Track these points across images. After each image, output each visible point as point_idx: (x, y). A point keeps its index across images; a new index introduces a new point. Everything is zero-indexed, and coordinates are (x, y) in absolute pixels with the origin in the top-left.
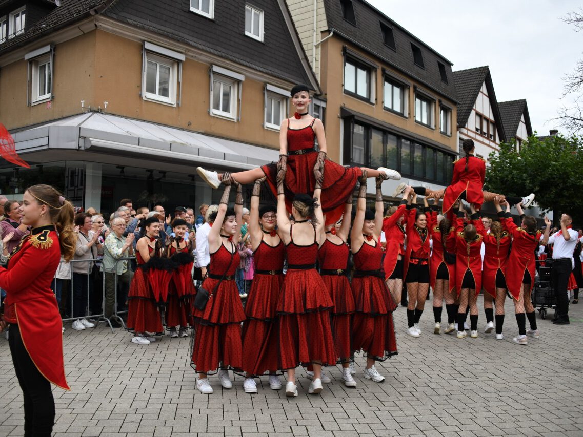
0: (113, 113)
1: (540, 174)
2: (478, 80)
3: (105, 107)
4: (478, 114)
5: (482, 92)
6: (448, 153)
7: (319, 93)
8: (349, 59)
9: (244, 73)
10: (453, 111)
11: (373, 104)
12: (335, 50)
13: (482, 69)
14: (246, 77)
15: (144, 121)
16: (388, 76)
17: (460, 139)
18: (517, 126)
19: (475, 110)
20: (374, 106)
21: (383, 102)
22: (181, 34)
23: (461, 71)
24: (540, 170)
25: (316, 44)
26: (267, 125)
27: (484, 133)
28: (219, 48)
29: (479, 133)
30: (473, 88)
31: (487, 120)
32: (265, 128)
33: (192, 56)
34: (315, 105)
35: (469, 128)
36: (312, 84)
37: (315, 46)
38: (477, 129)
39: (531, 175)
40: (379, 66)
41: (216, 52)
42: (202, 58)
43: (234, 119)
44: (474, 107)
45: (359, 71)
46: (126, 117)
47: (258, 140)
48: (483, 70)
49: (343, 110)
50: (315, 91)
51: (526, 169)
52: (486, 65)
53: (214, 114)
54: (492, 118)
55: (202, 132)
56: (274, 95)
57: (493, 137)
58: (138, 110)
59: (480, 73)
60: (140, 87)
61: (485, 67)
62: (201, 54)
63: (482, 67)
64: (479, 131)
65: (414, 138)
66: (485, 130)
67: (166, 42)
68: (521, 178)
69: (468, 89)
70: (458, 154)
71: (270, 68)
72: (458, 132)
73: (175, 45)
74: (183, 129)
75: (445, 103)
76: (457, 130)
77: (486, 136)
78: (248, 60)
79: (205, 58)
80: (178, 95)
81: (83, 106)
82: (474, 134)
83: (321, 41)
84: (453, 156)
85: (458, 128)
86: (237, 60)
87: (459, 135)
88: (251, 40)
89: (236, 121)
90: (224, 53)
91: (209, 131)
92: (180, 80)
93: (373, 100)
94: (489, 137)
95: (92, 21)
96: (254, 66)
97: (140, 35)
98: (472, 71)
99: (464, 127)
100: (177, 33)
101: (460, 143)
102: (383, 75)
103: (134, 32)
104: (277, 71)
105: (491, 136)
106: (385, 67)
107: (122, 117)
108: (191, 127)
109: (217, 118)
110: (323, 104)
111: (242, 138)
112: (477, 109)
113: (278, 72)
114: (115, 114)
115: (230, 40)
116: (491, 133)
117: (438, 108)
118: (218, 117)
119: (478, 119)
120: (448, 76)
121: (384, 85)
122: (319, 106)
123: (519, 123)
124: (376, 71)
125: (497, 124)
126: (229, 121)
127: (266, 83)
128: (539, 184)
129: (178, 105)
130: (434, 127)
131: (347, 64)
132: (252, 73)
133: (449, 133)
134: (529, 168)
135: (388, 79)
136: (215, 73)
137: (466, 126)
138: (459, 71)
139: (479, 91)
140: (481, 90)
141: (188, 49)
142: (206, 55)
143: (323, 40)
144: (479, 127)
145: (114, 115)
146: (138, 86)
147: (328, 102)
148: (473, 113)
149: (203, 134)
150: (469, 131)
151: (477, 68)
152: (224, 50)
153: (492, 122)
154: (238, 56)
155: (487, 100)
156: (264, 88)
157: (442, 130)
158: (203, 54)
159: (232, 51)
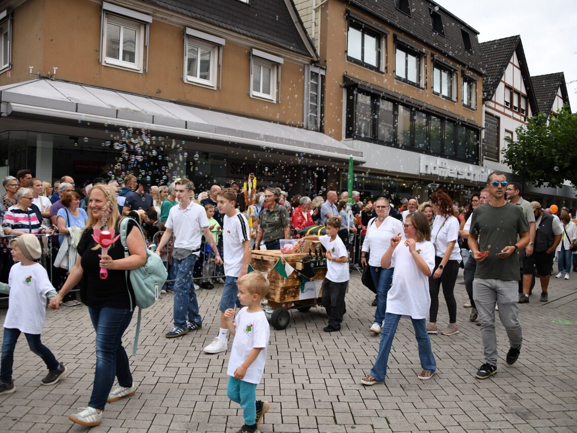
0: (66, 80)
1: (571, 149)
2: (508, 50)
3: (55, 73)
4: (507, 87)
5: (513, 64)
6: (471, 127)
7: (315, 59)
8: (353, 23)
9: (225, 36)
10: (477, 82)
11: (382, 73)
12: (337, 14)
13: (513, 38)
14: (227, 42)
15: (104, 88)
16: (399, 43)
17: (486, 112)
18: (553, 101)
19: (504, 82)
20: (384, 75)
21: (395, 71)
23: (490, 42)
24: (571, 146)
25: (315, 8)
26: (254, 93)
27: (515, 108)
28: (193, 9)
29: (509, 107)
30: (502, 59)
31: (519, 93)
32: (251, 96)
33: (162, 18)
34: (312, 72)
35: (496, 101)
36: (308, 49)
37: (315, 9)
38: (507, 103)
39: (561, 151)
40: (390, 33)
41: (189, 14)
42: (173, 19)
43: (213, 87)
44: (503, 79)
45: (366, 36)
46: (81, 84)
47: (243, 109)
48: (514, 40)
49: (345, 78)
50: (311, 57)
51: (556, 144)
52: (517, 35)
53: (188, 81)
54: (524, 91)
55: (173, 100)
56: (263, 61)
57: (525, 112)
58: (96, 76)
59: (510, 43)
60: (98, 51)
61: (516, 36)
62: (172, 16)
63: (513, 37)
64: (509, 105)
65: (431, 110)
66: (515, 104)
68: (550, 153)
69: (497, 60)
70: (483, 128)
71: (257, 32)
72: (484, 105)
73: (140, 5)
74: (151, 97)
75: (469, 74)
76: (483, 103)
77: (517, 111)
78: (230, 22)
79: (177, 20)
80: (145, 60)
81: (31, 72)
82: (503, 108)
83: (321, 4)
84: (477, 131)
85: (485, 100)
86: (216, 22)
87: (484, 108)
89: (215, 89)
90: (199, 14)
91: (183, 99)
92: (147, 44)
93: (383, 69)
94: (520, 111)
96: (236, 29)
98: (502, 41)
99: (490, 100)
101: (486, 117)
102: (394, 42)
104: (265, 34)
105: (523, 111)
106: (396, 33)
107: (76, 83)
108: (161, 95)
110: (322, 72)
111: (223, 107)
112: (506, 82)
113: (265, 36)
114: (68, 80)
116: (523, 107)
117: (461, 80)
118: (193, 84)
119: (508, 92)
120: (473, 45)
121: (396, 53)
122: (317, 74)
123: (555, 97)
124: (386, 38)
125: (530, 97)
126: (205, 88)
127: (251, 48)
128: (569, 160)
129: (145, 70)
130: (454, 99)
131: (350, 28)
132: (234, 36)
133: (473, 106)
134: (559, 144)
135: (401, 46)
136: (189, 36)
137: (493, 99)
138: (488, 42)
139: (509, 62)
140: (511, 61)
141: (155, 10)
142: (176, 16)
143: (323, 3)
144: (508, 101)
145: (67, 82)
146: (96, 51)
147: (327, 70)
148: (501, 86)
149: (175, 102)
150: (496, 105)
151: (507, 38)
152: (199, 11)
153: (523, 96)
154: (217, 18)
155: (518, 73)
156: (250, 54)
157: (465, 102)
158: (174, 16)
159: (210, 13)
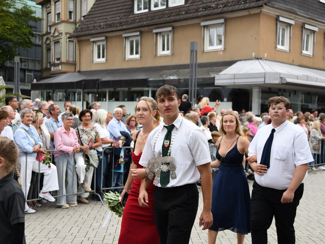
9: (318, 26)
14: (319, 29)
22: (294, 9)
32: (324, 59)
43: (311, 55)
53: (303, 54)
55: (298, 64)
58: (274, 56)
60: (276, 42)
62: (300, 19)
67: (287, 14)
73: (291, 15)
78: (321, 17)
80: (290, 45)
81: (253, 56)
86: (317, 19)
88: (322, 4)
89: (312, 56)
90: (311, 16)
91: (301, 64)
92: (291, 36)
95: (260, 8)
97: (277, 13)
100: (292, 8)
103: (275, 12)
107: (269, 60)
108: (295, 63)
109: (304, 56)
111: (315, 66)
115: (313, 7)
126: (308, 56)
129: (290, 50)
132: (321, 25)
136: (306, 29)
141: (295, 17)
142: (303, 19)
145: (266, 60)
146: (274, 42)
152: (310, 14)
154: (316, 16)
156: (324, 34)
158: (302, 19)
159: (314, 14)
